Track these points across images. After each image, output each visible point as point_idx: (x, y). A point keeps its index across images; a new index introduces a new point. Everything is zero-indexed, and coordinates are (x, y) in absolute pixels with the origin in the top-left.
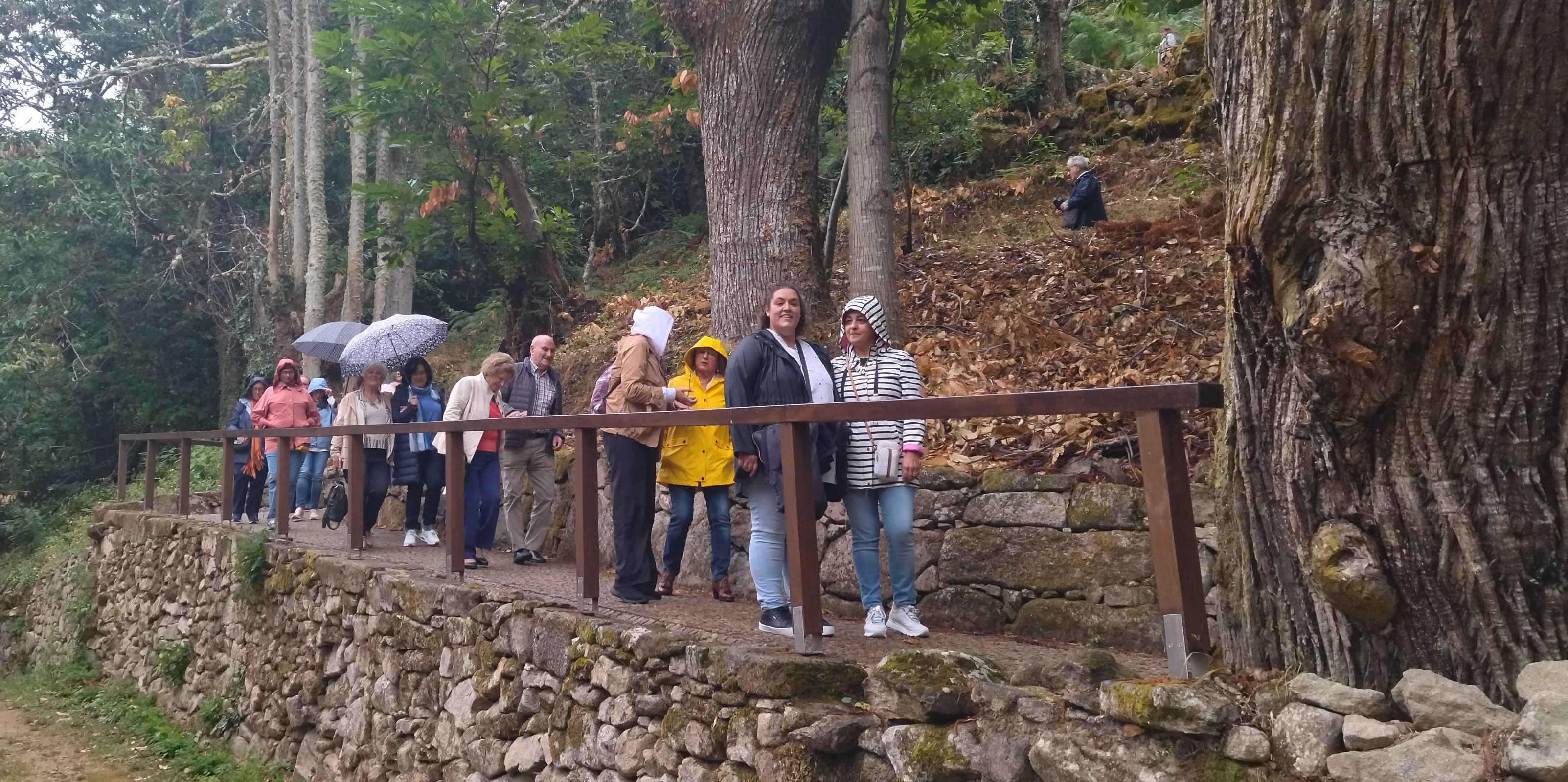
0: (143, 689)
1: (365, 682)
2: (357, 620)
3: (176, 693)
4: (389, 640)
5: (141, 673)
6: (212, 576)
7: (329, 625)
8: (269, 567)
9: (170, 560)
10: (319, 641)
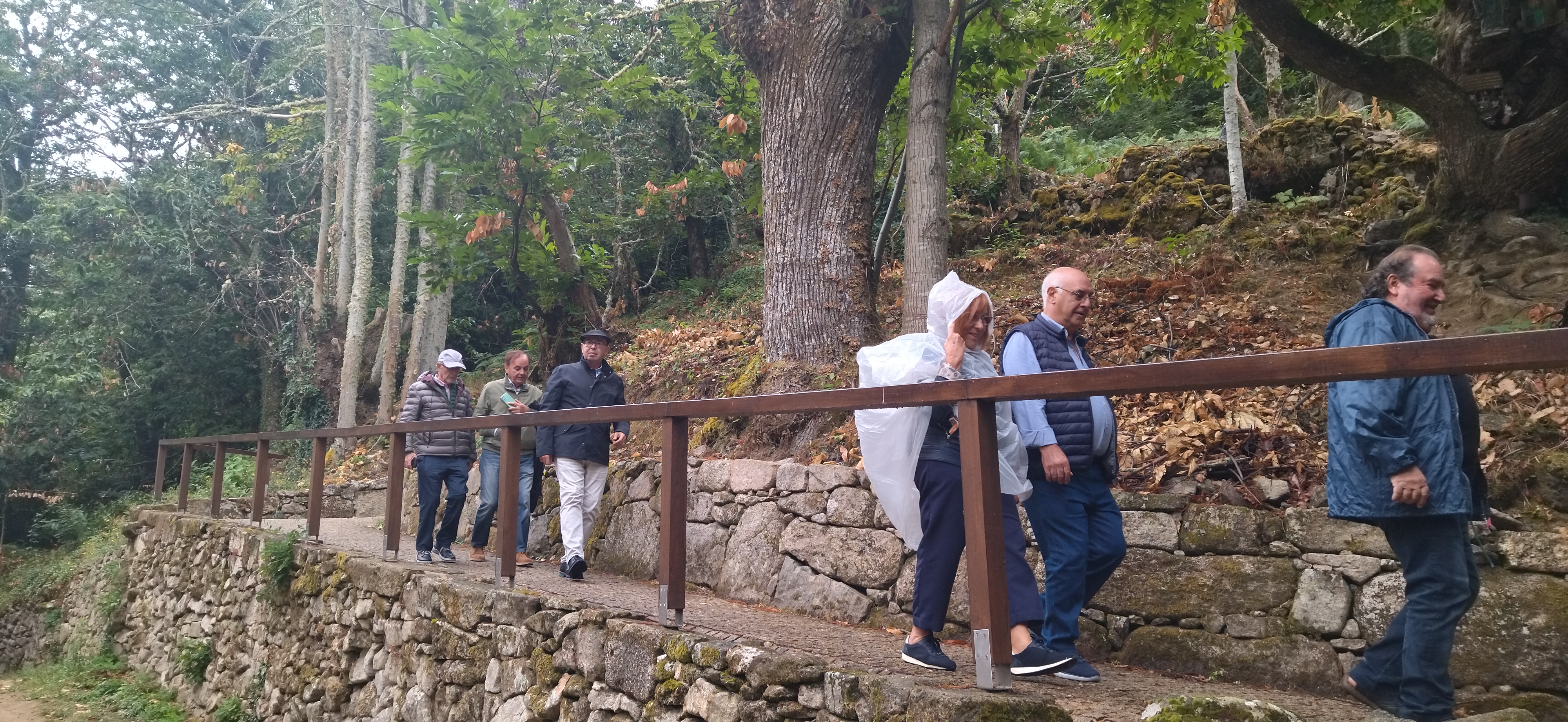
0: (164, 684)
1: (395, 692)
2: (389, 625)
3: (196, 691)
4: (426, 648)
5: (164, 668)
6: (238, 576)
7: (358, 629)
8: (296, 568)
9: (198, 559)
10: (346, 646)
